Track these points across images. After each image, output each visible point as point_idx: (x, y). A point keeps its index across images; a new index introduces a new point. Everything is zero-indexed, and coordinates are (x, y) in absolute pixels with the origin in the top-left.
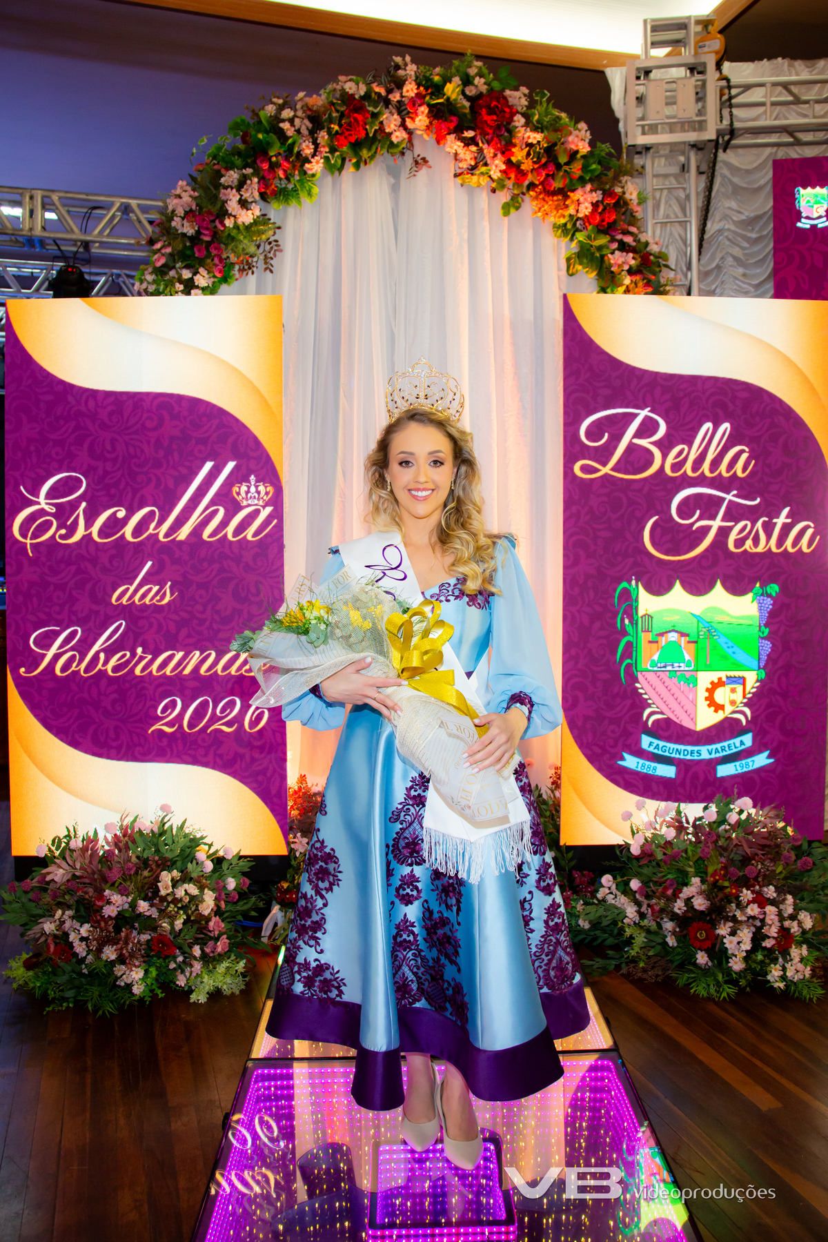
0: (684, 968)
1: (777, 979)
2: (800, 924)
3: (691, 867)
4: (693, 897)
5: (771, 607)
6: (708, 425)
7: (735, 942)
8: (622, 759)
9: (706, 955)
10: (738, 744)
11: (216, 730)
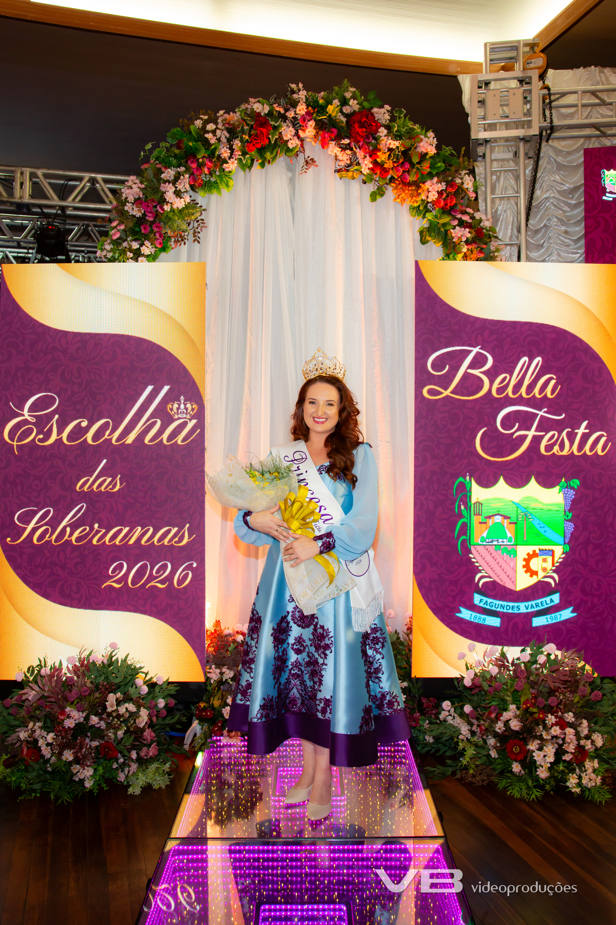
0: (503, 775)
1: (575, 785)
2: (593, 742)
3: (509, 696)
4: (510, 719)
5: (573, 497)
6: (525, 359)
7: (542, 756)
8: (459, 612)
9: (519, 765)
10: (548, 602)
11: (152, 586)
